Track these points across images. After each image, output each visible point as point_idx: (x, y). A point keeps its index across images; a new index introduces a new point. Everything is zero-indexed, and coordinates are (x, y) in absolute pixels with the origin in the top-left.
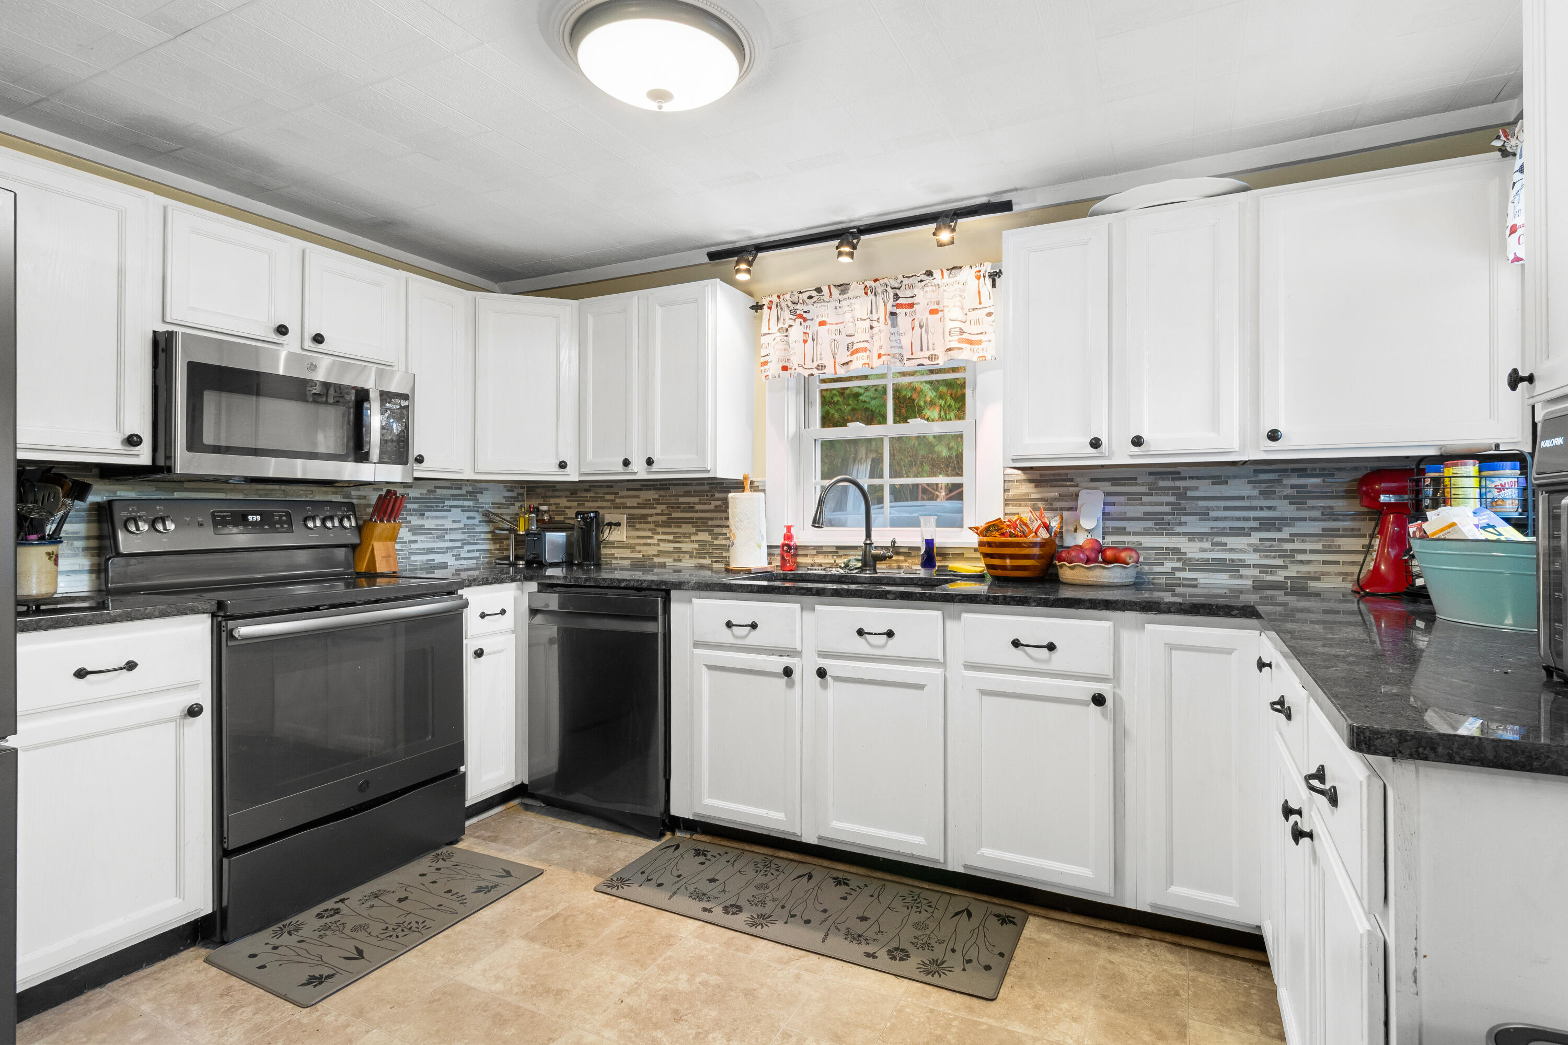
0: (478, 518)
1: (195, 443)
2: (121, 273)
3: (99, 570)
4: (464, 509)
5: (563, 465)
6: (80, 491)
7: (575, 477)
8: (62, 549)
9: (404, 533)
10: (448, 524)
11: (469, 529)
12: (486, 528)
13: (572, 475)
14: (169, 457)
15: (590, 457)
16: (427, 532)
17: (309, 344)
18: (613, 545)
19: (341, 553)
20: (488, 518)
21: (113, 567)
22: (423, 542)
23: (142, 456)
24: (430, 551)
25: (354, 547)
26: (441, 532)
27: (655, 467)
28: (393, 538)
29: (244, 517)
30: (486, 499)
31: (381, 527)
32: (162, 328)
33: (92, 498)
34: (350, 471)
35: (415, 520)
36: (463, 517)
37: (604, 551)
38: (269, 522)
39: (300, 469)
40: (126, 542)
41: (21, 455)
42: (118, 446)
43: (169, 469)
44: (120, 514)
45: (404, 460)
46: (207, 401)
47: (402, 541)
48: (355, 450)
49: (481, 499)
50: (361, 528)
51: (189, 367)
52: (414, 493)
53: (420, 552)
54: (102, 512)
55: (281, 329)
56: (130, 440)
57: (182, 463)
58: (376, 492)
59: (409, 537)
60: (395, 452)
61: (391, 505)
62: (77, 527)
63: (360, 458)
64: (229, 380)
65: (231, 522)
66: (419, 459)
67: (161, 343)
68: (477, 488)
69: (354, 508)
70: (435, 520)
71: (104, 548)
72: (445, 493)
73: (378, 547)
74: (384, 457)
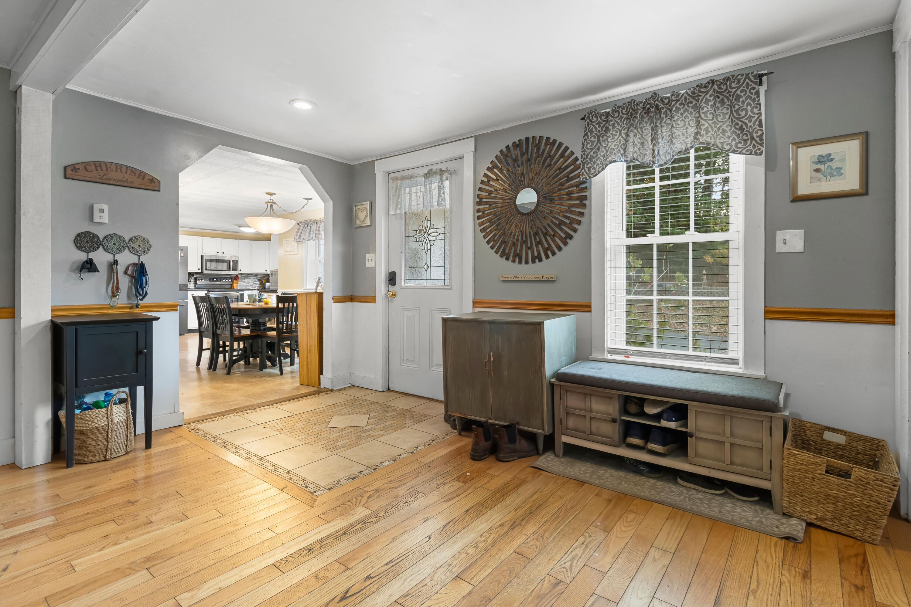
0: (257, 280)
1: (206, 270)
2: (198, 248)
3: (195, 286)
4: (254, 279)
5: (266, 271)
6: (193, 275)
8: (191, 283)
10: (250, 281)
11: (255, 282)
12: (258, 282)
13: (268, 272)
14: (203, 271)
16: (246, 282)
17: (221, 254)
20: (259, 280)
21: (197, 285)
22: (245, 284)
23: (200, 271)
25: (231, 285)
26: (249, 283)
28: (238, 283)
29: (214, 279)
30: (259, 277)
31: (235, 281)
32: (202, 254)
33: (194, 276)
34: (229, 273)
35: (243, 280)
36: (254, 280)
38: (217, 280)
39: (222, 272)
40: (198, 282)
41: (189, 271)
42: (197, 270)
43: (203, 273)
44: (198, 279)
45: (237, 270)
46: (208, 264)
47: (240, 284)
48: (229, 269)
49: (257, 277)
50: (232, 282)
51: (206, 259)
52: (243, 276)
53: (244, 286)
54: (195, 279)
55: (218, 252)
56: (199, 269)
57: (205, 272)
58: (234, 276)
59: (242, 283)
60: (235, 269)
61: (236, 278)
62: (192, 280)
63: (230, 270)
64: (211, 261)
65: (212, 280)
66: (240, 270)
67: (202, 256)
68: (256, 275)
69: (231, 278)
70: (246, 280)
71: (195, 283)
72: (247, 276)
73: (235, 285)
74: (234, 270)
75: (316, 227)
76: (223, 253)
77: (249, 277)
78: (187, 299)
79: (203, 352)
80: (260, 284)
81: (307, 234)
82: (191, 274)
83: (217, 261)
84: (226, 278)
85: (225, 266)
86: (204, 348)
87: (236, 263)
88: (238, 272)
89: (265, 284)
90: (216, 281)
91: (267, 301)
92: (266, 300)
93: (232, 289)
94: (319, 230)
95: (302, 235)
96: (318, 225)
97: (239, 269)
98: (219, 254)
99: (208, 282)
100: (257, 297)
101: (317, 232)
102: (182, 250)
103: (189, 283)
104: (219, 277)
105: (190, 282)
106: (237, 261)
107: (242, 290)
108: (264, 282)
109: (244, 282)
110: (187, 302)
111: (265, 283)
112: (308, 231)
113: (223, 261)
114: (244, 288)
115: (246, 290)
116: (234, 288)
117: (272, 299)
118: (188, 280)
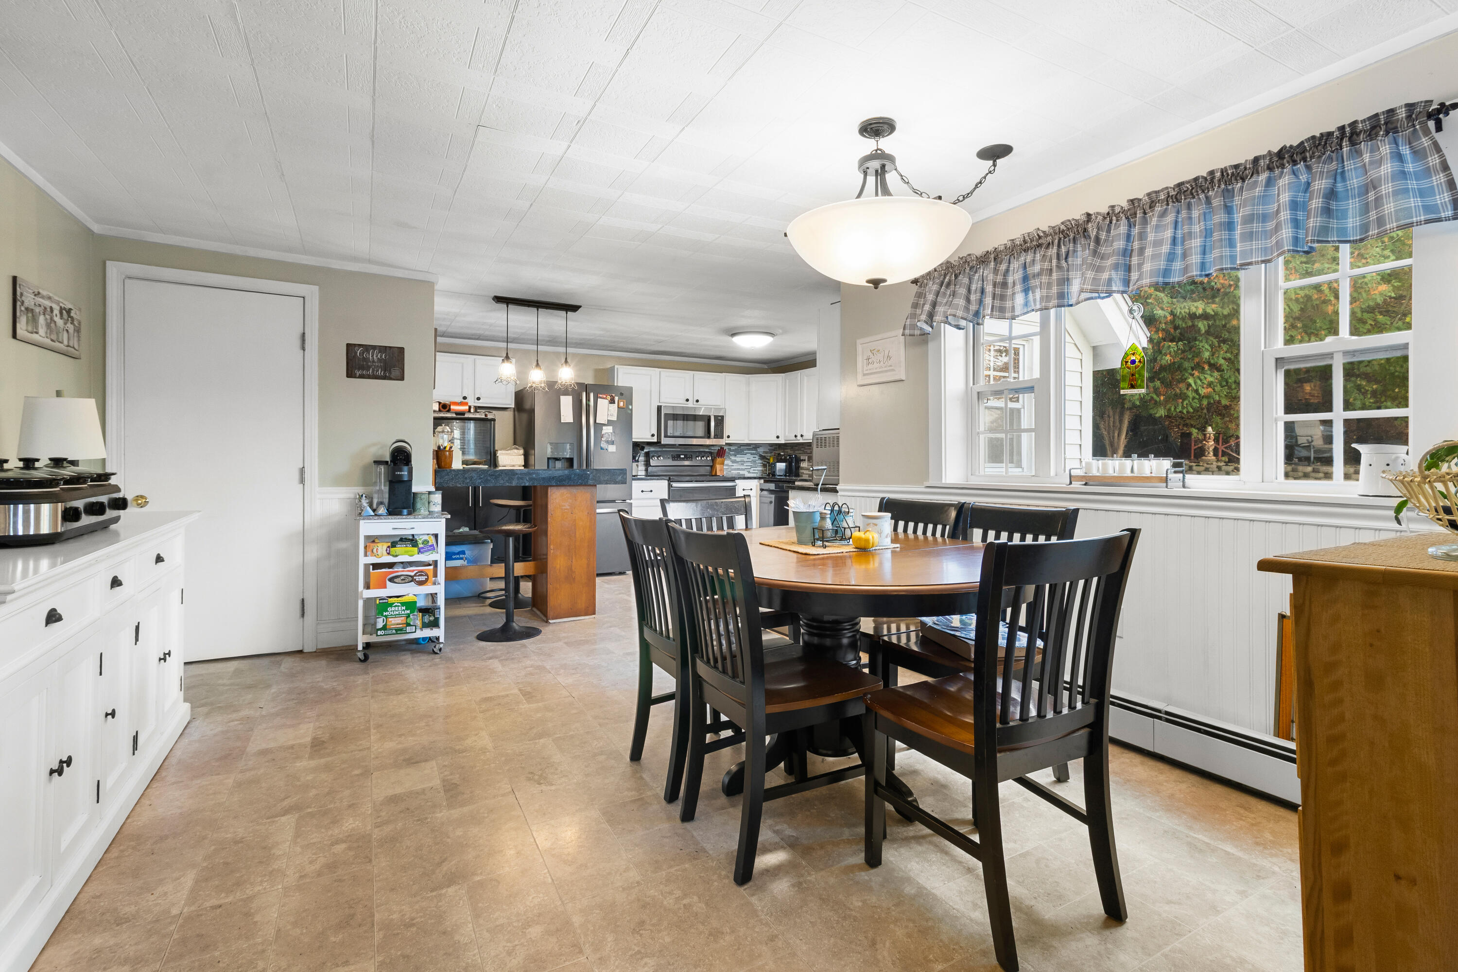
0: (757, 457)
1: (666, 436)
2: (651, 391)
3: (646, 470)
4: (752, 454)
5: (778, 437)
6: (643, 449)
7: (783, 442)
8: (640, 463)
9: (726, 462)
10: (745, 459)
11: (754, 462)
12: (760, 462)
13: (782, 441)
14: (660, 439)
15: (787, 433)
16: (738, 462)
17: (695, 403)
18: (803, 468)
19: (708, 468)
20: (762, 457)
21: (649, 468)
22: (736, 466)
23: (655, 439)
24: (738, 469)
25: (711, 467)
26: (742, 463)
27: (804, 437)
28: (723, 463)
29: (680, 455)
30: (761, 450)
31: (719, 460)
32: (660, 404)
33: (645, 450)
34: (708, 442)
35: (733, 458)
36: (751, 457)
37: (801, 471)
38: (687, 458)
39: (695, 441)
40: (652, 463)
41: (633, 440)
42: (650, 436)
43: (660, 442)
44: (651, 455)
45: (722, 438)
46: (670, 423)
47: (727, 465)
48: (708, 435)
49: (759, 450)
50: (713, 460)
51: (666, 414)
52: (732, 448)
53: (735, 470)
54: (647, 455)
55: (687, 400)
56: (653, 435)
57: (664, 441)
58: (717, 448)
59: (730, 464)
60: (719, 435)
61: (721, 452)
62: (642, 458)
63: (709, 437)
64: (675, 417)
65: (676, 457)
66: (728, 437)
67: (659, 409)
68: (756, 446)
69: (711, 453)
70: (738, 458)
71: (647, 464)
72: (741, 448)
73: (718, 467)
74: (716, 437)
75: (996, 271)
76: (697, 401)
77: (743, 450)
78: (631, 499)
79: (653, 708)
80: (764, 466)
81: (961, 302)
82: (638, 446)
83: (687, 418)
84: (702, 454)
85: (700, 426)
86: (655, 694)
87: (720, 421)
88: (722, 442)
89: (775, 466)
90: (683, 459)
91: (867, 541)
92: (861, 534)
93: (712, 475)
94: (1004, 285)
95: (940, 309)
96: (1003, 267)
97: (725, 436)
98: (690, 404)
99: (670, 462)
100: (828, 524)
101: (998, 291)
102: (622, 394)
103: (635, 464)
104: (689, 452)
105: (638, 461)
106: (722, 417)
107: (733, 479)
108: (771, 461)
109: (734, 462)
110: (631, 504)
111: (774, 464)
112: (962, 291)
113: (695, 418)
114: (734, 473)
115: (740, 478)
116: (716, 475)
117: (880, 533)
118: (634, 458)
